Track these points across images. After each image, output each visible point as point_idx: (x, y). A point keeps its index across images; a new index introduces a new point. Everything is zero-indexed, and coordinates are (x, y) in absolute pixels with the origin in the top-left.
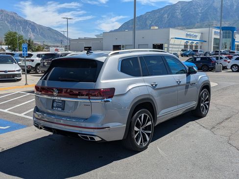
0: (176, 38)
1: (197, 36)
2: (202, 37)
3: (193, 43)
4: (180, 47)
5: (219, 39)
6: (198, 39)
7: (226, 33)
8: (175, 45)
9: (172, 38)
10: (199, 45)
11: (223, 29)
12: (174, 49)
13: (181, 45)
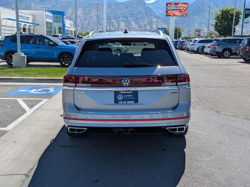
0: (8, 19)
1: (29, 18)
2: (33, 19)
3: (26, 25)
4: (13, 29)
5: (51, 23)
6: (30, 21)
7: (57, 17)
8: (7, 27)
9: (3, 19)
10: (32, 28)
11: (54, 12)
12: (6, 32)
13: (14, 27)
